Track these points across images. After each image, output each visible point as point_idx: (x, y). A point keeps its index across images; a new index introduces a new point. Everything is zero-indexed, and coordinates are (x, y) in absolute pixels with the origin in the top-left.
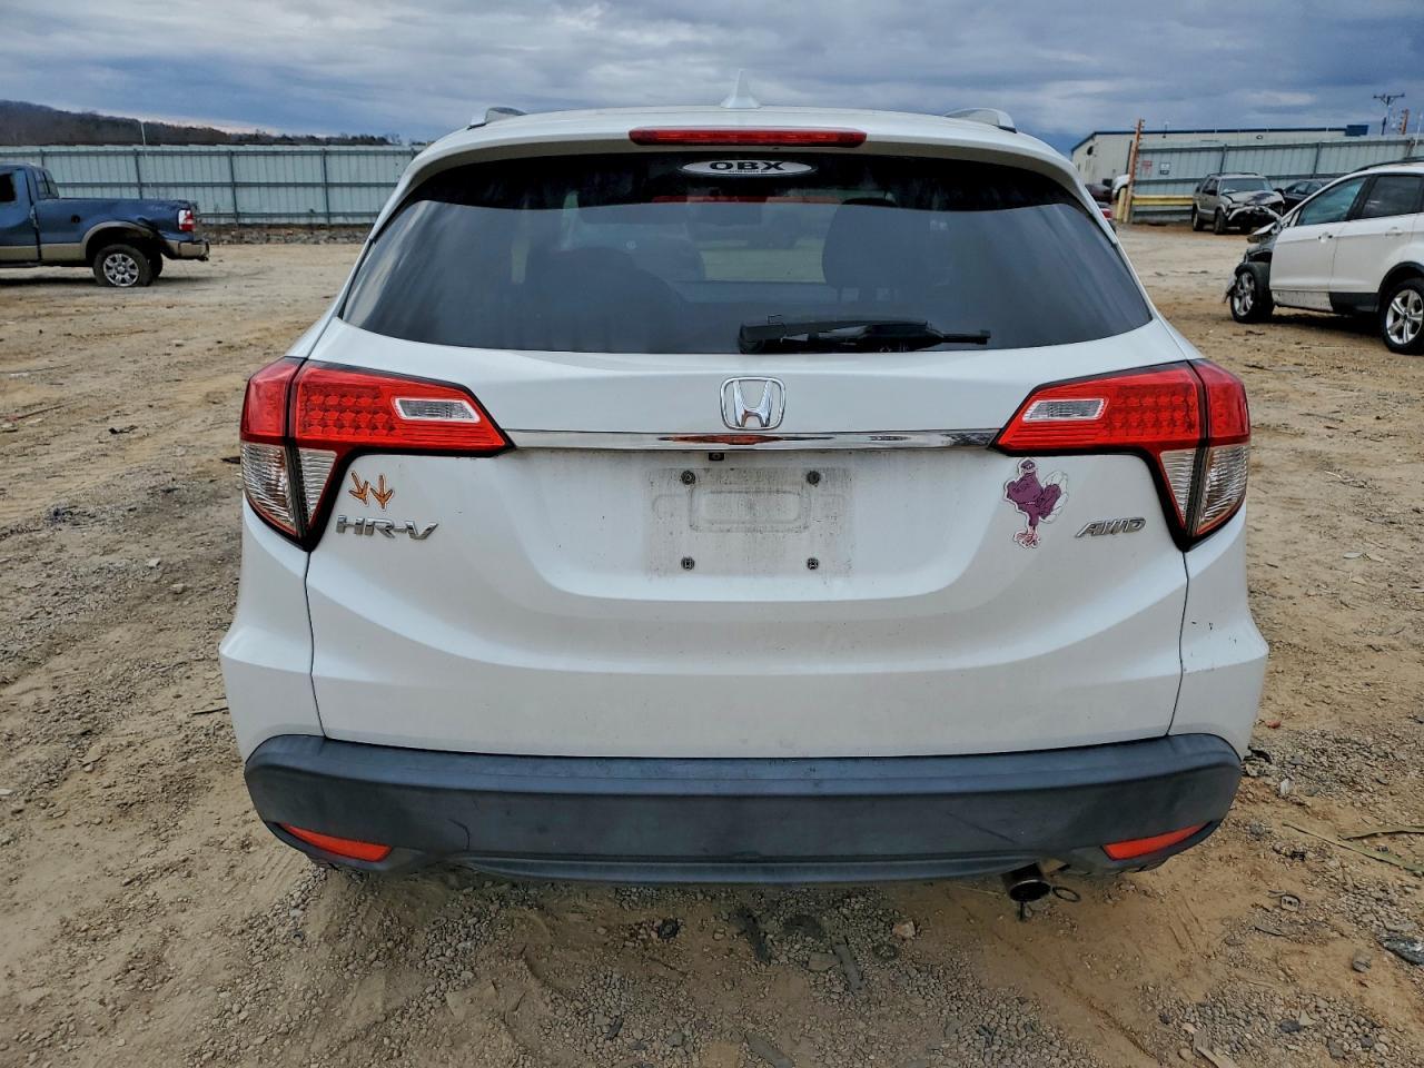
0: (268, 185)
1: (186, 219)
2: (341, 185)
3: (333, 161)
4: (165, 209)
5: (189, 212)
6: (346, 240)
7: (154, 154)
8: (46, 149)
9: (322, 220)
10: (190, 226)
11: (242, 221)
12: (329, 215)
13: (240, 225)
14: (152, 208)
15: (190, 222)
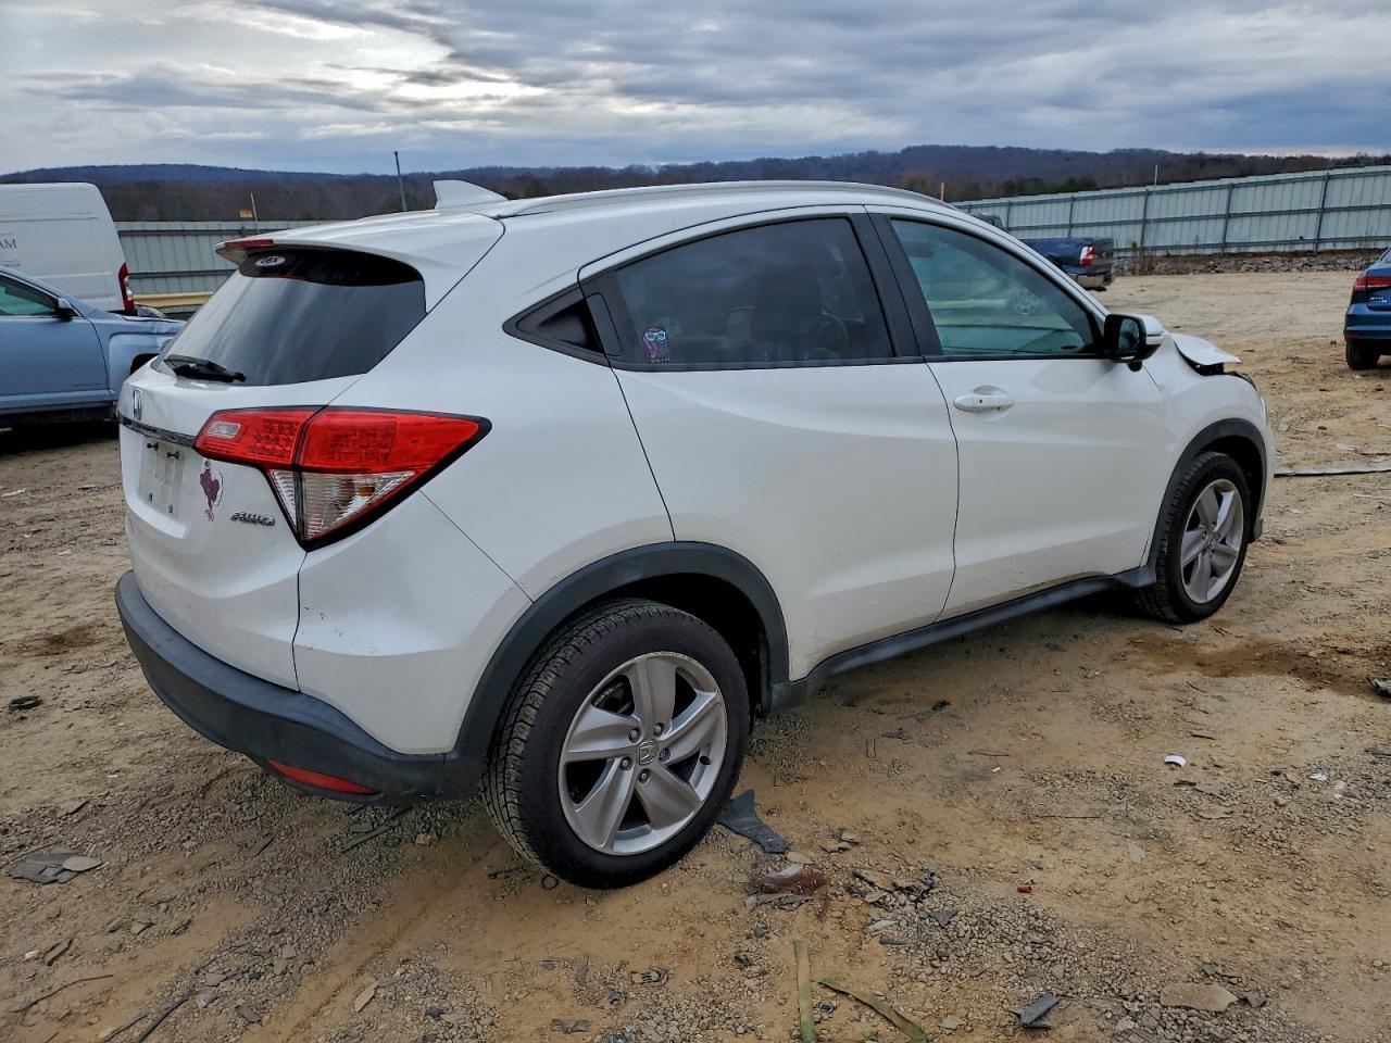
0: (1261, 214)
1: (1088, 254)
2: (1339, 210)
3: (1335, 185)
4: (1072, 247)
5: (1091, 249)
6: (1322, 267)
7: (1162, 193)
8: (1076, 195)
9: (1310, 247)
10: (1090, 260)
11: (1228, 250)
12: (1318, 241)
13: (1225, 254)
14: (1062, 246)
15: (1091, 257)
